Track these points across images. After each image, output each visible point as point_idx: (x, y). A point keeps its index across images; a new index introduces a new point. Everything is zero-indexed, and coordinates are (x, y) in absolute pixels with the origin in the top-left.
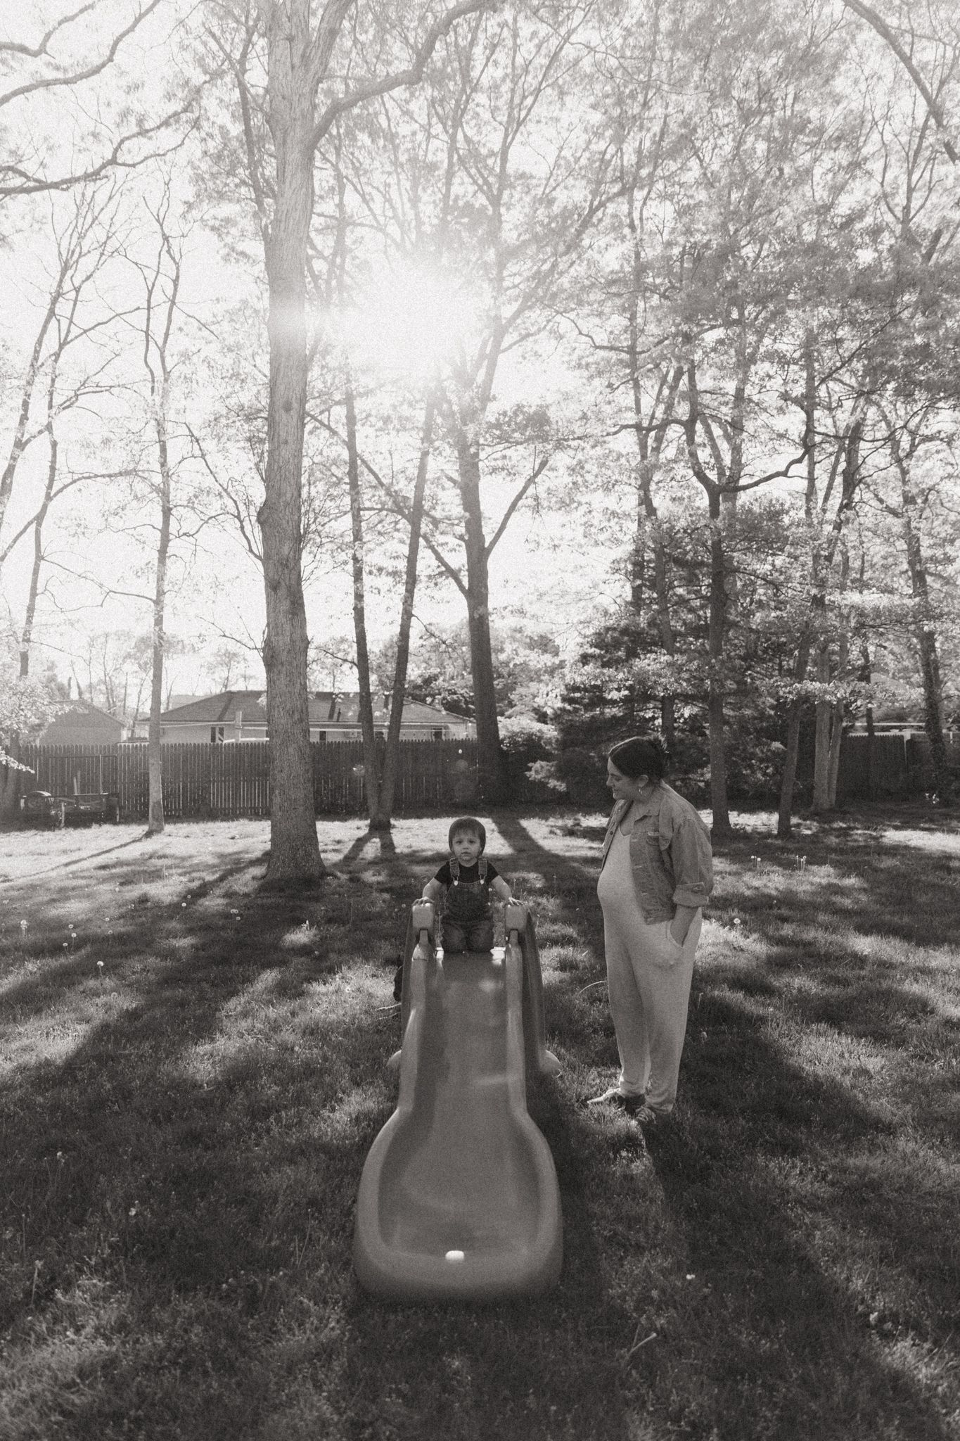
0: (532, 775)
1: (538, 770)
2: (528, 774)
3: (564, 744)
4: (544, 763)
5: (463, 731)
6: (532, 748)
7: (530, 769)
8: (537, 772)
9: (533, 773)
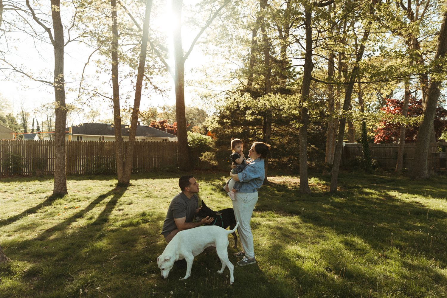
0: (203, 158)
1: (206, 156)
2: (201, 158)
3: (218, 144)
4: (209, 153)
5: (174, 139)
6: (202, 146)
7: (202, 156)
8: (205, 157)
9: (203, 157)
